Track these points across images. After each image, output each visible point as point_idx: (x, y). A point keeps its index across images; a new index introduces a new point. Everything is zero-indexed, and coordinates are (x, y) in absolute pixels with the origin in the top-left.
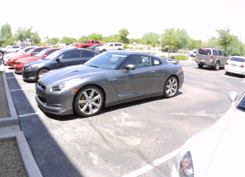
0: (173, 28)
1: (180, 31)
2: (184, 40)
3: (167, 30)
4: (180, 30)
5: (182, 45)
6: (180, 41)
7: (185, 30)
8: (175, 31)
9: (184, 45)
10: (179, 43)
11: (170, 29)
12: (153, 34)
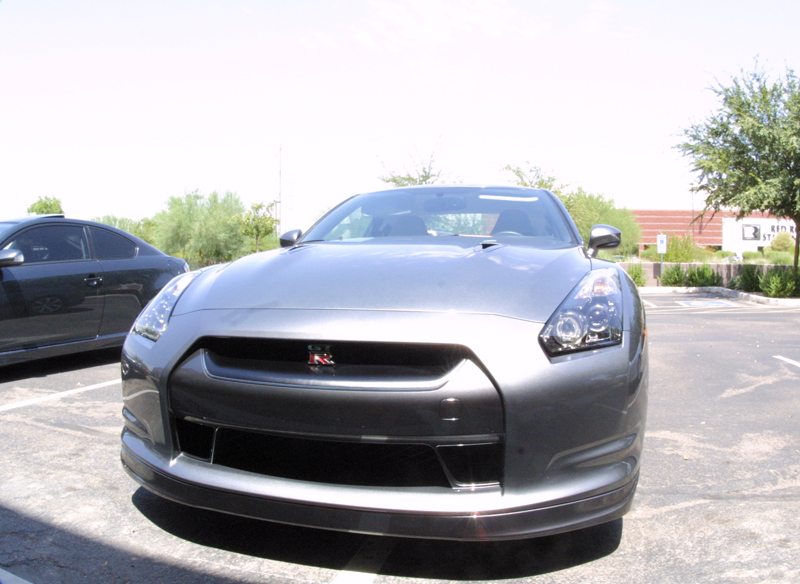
0: (199, 194)
1: (220, 201)
2: (232, 230)
3: (174, 202)
4: (221, 197)
5: (227, 248)
6: (222, 236)
7: (237, 197)
8: (204, 202)
9: (235, 247)
10: (220, 241)
11: (188, 196)
12: (115, 220)
